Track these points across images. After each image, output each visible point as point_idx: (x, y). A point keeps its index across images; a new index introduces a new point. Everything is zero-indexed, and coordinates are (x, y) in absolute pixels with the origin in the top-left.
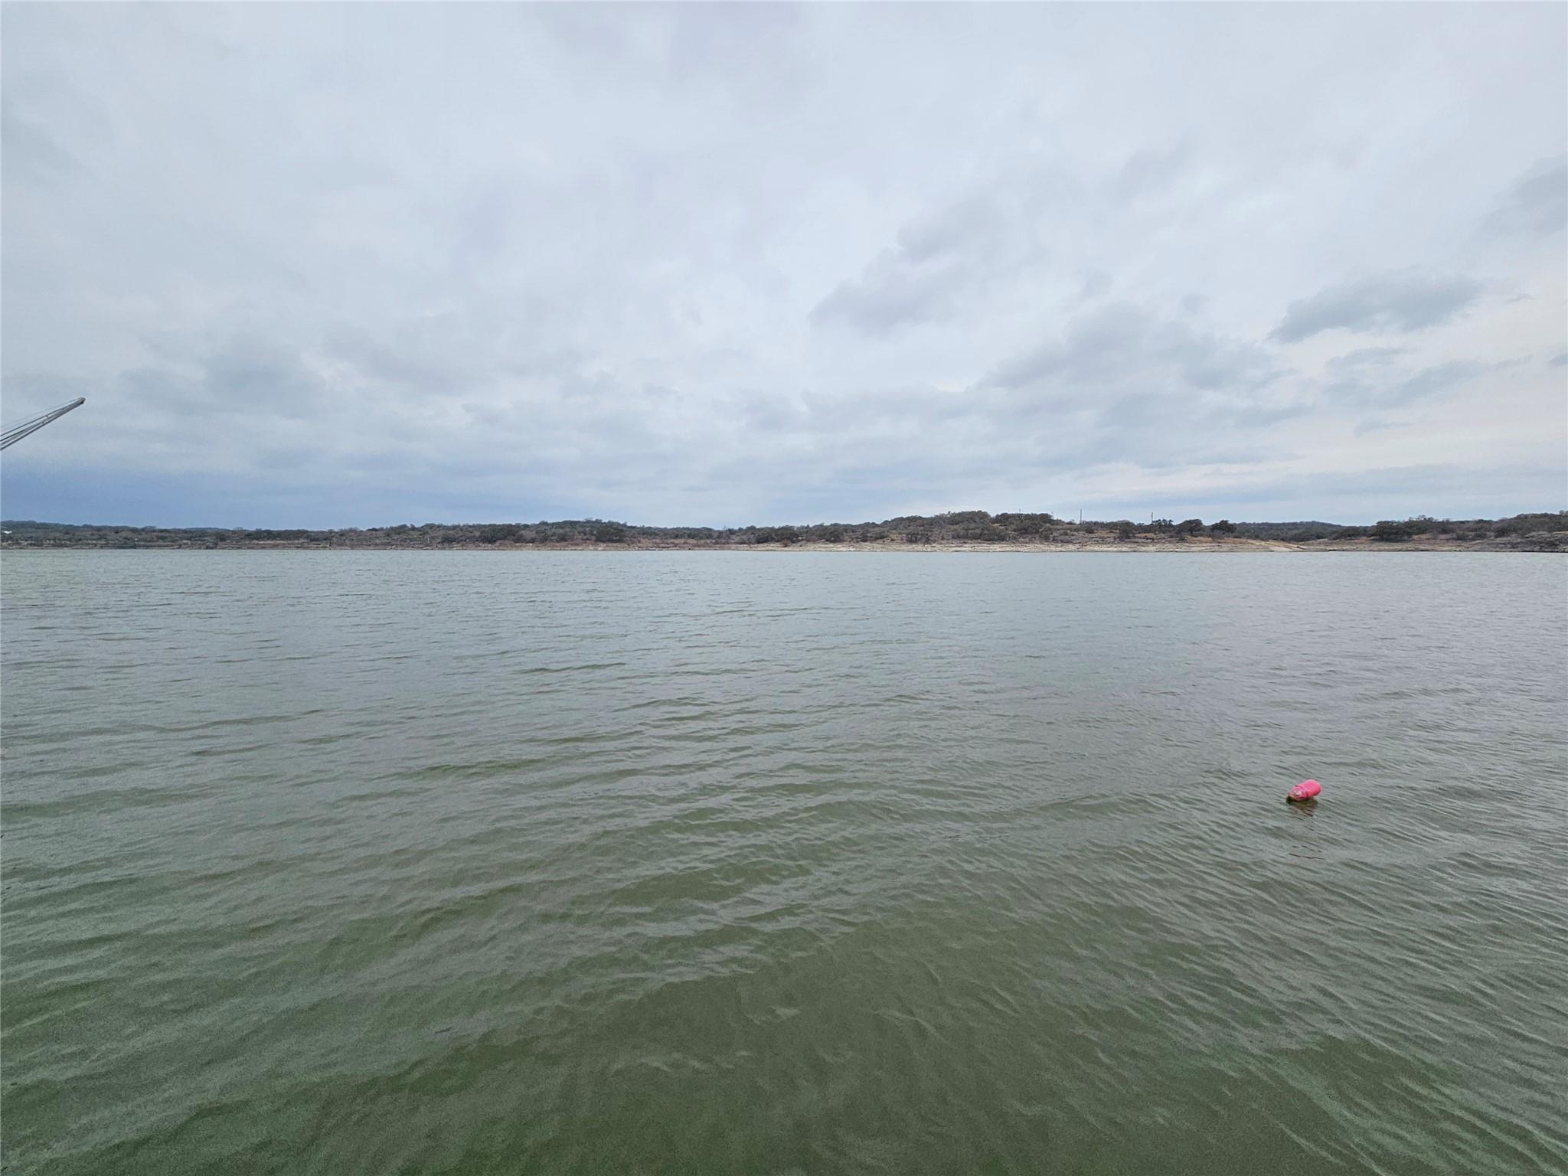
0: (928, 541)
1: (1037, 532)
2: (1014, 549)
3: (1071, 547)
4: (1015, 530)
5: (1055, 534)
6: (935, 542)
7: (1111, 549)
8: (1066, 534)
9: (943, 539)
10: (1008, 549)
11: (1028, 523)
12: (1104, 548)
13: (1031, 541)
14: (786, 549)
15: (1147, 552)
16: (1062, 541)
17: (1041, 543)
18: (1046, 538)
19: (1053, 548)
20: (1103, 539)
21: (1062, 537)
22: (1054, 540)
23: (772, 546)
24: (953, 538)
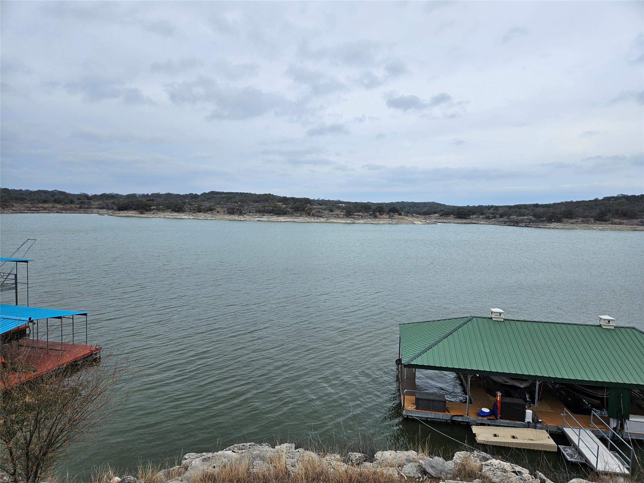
0: (241, 214)
1: (304, 210)
2: (292, 220)
3: (322, 220)
4: (291, 208)
5: (313, 211)
6: (245, 214)
7: (342, 221)
8: (319, 212)
9: (250, 212)
10: (288, 220)
11: (298, 204)
12: (339, 221)
13: (301, 216)
14: (142, 215)
15: (359, 223)
16: (317, 216)
17: (306, 217)
18: (309, 214)
19: (313, 220)
20: (338, 215)
21: (317, 214)
22: (314, 215)
23: (131, 213)
24: (256, 212)
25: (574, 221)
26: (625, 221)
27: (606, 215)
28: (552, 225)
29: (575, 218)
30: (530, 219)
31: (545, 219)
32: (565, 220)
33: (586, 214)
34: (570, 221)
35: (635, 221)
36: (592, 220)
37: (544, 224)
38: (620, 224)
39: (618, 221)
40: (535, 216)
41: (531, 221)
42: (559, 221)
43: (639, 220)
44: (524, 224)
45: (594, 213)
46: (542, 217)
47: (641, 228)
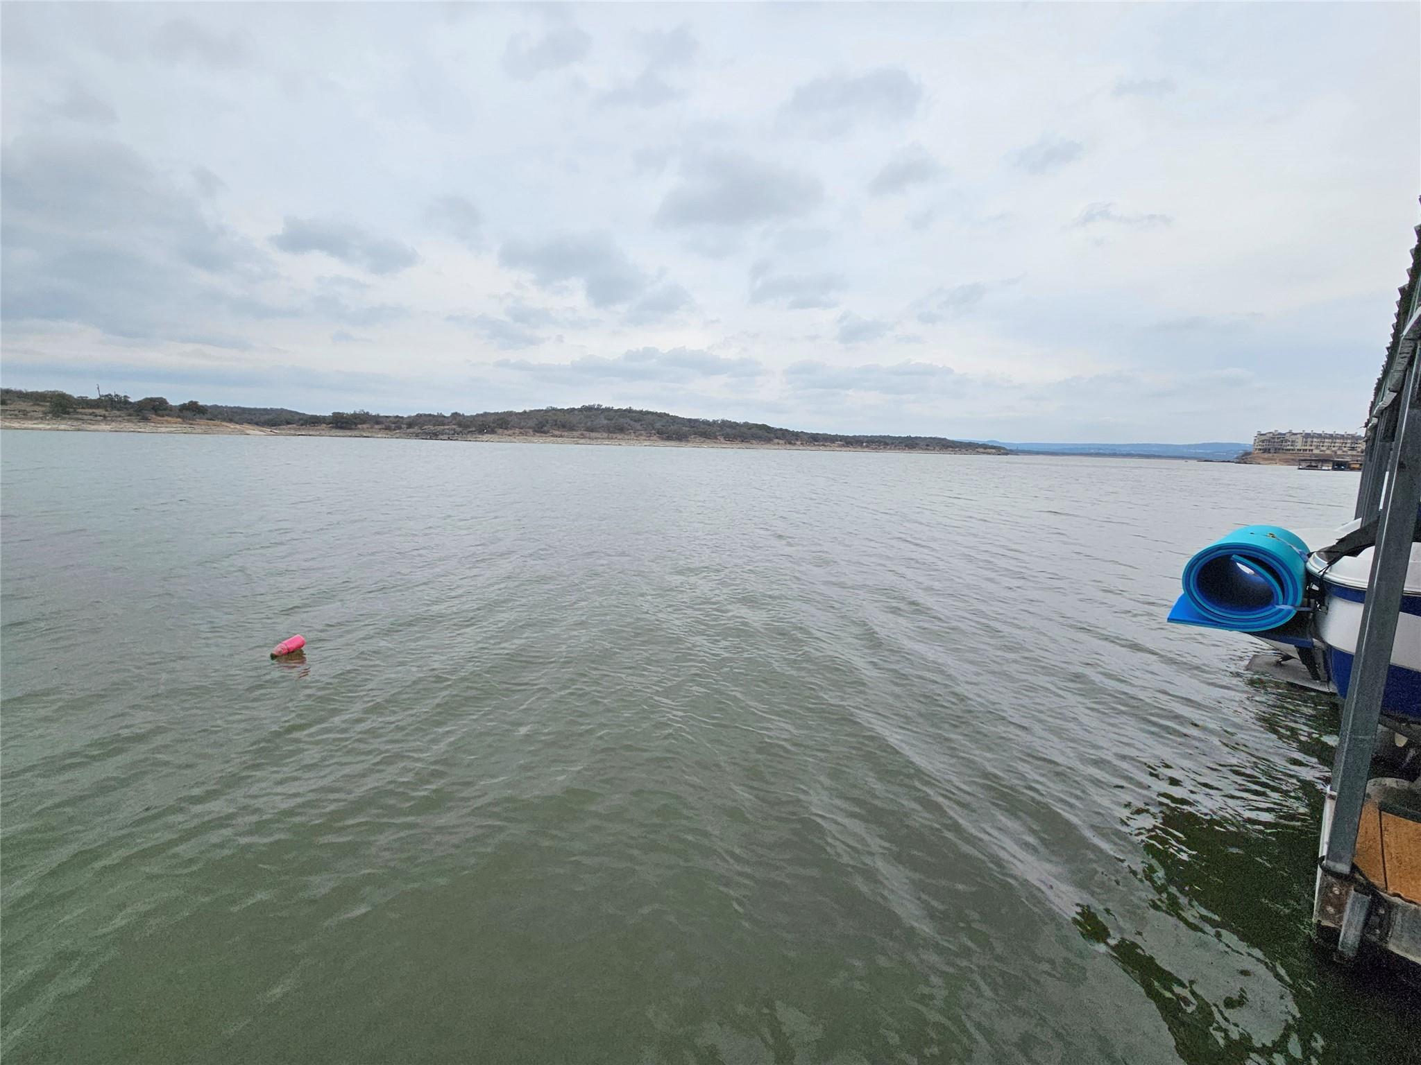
25: (510, 432)
26: (566, 434)
28: (486, 437)
29: (511, 429)
31: (474, 429)
32: (500, 431)
33: (522, 424)
34: (506, 432)
35: (575, 433)
36: (531, 431)
37: (474, 436)
38: (561, 436)
39: (557, 433)
40: (460, 425)
41: (455, 432)
42: (493, 432)
43: (579, 433)
44: (446, 437)
45: (532, 423)
46: (469, 427)
47: (582, 441)
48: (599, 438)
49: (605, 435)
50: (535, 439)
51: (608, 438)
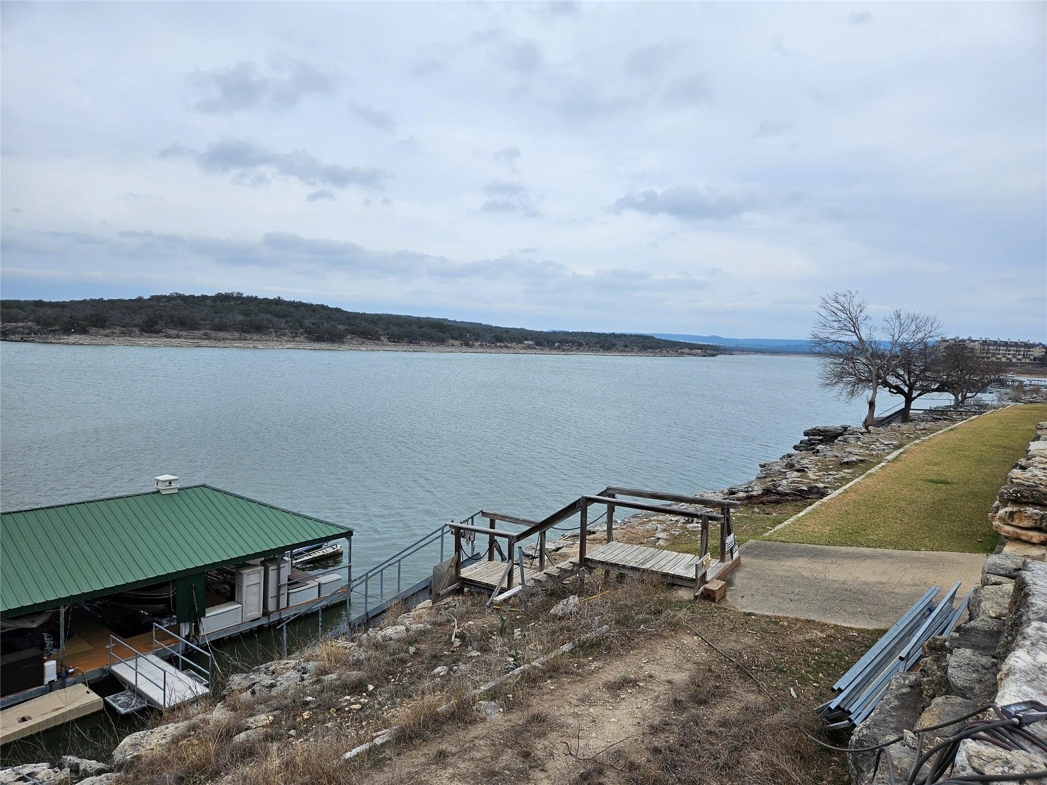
25: (108, 331)
26: (184, 333)
27: (155, 323)
28: (72, 339)
29: (109, 328)
30: (30, 328)
31: (57, 328)
32: (93, 330)
34: (102, 331)
35: (198, 333)
36: (136, 330)
37: (57, 337)
38: (178, 337)
39: (174, 332)
40: (38, 322)
41: (31, 331)
42: (83, 331)
43: (202, 332)
44: (18, 337)
45: (140, 319)
46: (51, 325)
47: (206, 342)
48: (228, 339)
49: (237, 335)
50: (141, 341)
51: (240, 339)
